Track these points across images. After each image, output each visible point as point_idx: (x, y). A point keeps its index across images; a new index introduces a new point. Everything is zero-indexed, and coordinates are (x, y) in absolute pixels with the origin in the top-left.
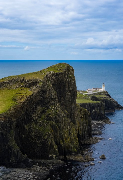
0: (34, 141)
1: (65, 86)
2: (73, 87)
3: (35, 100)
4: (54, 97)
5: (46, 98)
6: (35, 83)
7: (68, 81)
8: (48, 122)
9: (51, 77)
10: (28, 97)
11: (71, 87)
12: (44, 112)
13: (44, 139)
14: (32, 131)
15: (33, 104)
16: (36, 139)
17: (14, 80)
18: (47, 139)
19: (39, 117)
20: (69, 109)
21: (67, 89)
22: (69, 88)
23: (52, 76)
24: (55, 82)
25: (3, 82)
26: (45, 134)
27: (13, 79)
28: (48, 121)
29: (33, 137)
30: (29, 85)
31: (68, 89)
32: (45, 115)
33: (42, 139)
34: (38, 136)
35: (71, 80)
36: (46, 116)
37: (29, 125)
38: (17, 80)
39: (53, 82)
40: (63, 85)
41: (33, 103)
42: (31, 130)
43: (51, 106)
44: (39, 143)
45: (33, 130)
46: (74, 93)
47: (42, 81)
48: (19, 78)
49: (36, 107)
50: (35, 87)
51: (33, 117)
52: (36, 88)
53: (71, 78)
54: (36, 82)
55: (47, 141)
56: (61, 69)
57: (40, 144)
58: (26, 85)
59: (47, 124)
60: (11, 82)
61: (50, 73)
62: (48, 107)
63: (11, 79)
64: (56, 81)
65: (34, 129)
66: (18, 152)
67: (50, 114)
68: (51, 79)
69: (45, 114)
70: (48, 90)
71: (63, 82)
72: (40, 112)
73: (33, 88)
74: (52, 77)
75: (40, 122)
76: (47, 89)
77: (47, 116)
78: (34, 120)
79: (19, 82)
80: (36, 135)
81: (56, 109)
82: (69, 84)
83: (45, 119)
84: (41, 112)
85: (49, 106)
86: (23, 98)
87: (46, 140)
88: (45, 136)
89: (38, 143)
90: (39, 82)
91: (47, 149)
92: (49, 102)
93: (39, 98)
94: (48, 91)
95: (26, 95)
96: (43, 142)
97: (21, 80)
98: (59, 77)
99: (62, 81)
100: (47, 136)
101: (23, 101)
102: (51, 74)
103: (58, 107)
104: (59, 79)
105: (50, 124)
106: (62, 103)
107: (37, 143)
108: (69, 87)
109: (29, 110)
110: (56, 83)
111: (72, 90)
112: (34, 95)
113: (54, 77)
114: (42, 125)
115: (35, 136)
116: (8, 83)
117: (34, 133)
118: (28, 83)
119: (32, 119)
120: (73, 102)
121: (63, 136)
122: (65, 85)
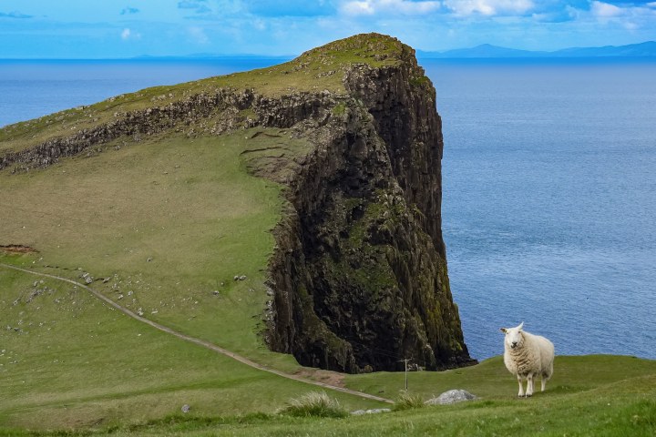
0: (341, 323)
1: (406, 117)
2: (432, 120)
3: (327, 172)
4: (383, 160)
5: (360, 162)
6: (310, 108)
7: (416, 97)
8: (377, 252)
9: (363, 85)
10: (302, 161)
11: (424, 121)
12: (357, 213)
13: (382, 313)
14: (328, 288)
15: (321, 185)
16: (349, 316)
17: (205, 102)
18: (392, 309)
19: (344, 235)
20: (423, 199)
21: (413, 127)
22: (419, 123)
23: (368, 81)
24: (379, 103)
25: (150, 110)
26: (380, 294)
27: (195, 98)
28: (376, 248)
29: (337, 309)
30: (287, 116)
31: (416, 129)
32: (364, 224)
33: (373, 312)
34: (357, 305)
35: (421, 96)
36: (368, 231)
37: (313, 265)
38: (217, 100)
39: (373, 104)
40: (400, 112)
41: (321, 181)
42: (324, 283)
43: (378, 190)
44: (362, 329)
45: (333, 283)
46: (436, 140)
47: (344, 99)
48: (224, 91)
49: (328, 199)
50: (311, 121)
51: (325, 235)
52: (320, 125)
53: (422, 88)
54: (316, 105)
55: (392, 320)
56: (386, 56)
57: (366, 331)
58: (271, 118)
59: (375, 259)
60: (190, 110)
61: (355, 69)
62: (367, 196)
63: (187, 100)
64: (382, 100)
65: (335, 279)
66: (349, 358)
67: (381, 222)
68: (363, 92)
69: (363, 220)
70: (365, 131)
71: (400, 104)
72: (344, 214)
73: (307, 127)
74: (366, 86)
75: (352, 253)
76: (360, 129)
77: (373, 230)
78: (328, 248)
79: (228, 105)
80: (344, 300)
81: (394, 200)
82: (418, 108)
83: (366, 240)
84: (348, 217)
85: (372, 190)
86: (284, 164)
87: (389, 315)
88: (380, 300)
89: (358, 329)
90: (328, 105)
91: (396, 346)
92: (371, 176)
93: (338, 163)
94: (364, 135)
95: (291, 153)
96: (379, 321)
97: (237, 100)
98: (389, 84)
99: (397, 100)
100: (388, 299)
101: (288, 176)
102: (359, 73)
103: (399, 194)
104: (389, 93)
105: (387, 257)
106: (404, 179)
107: (355, 328)
108: (418, 120)
109: (310, 209)
110: (381, 108)
111: (429, 132)
112: (323, 154)
113: (372, 85)
114: (361, 260)
115: (340, 303)
116: (175, 112)
117: (335, 295)
118: (279, 110)
119: (318, 242)
120: (434, 176)
121: (423, 298)
122: (407, 113)
